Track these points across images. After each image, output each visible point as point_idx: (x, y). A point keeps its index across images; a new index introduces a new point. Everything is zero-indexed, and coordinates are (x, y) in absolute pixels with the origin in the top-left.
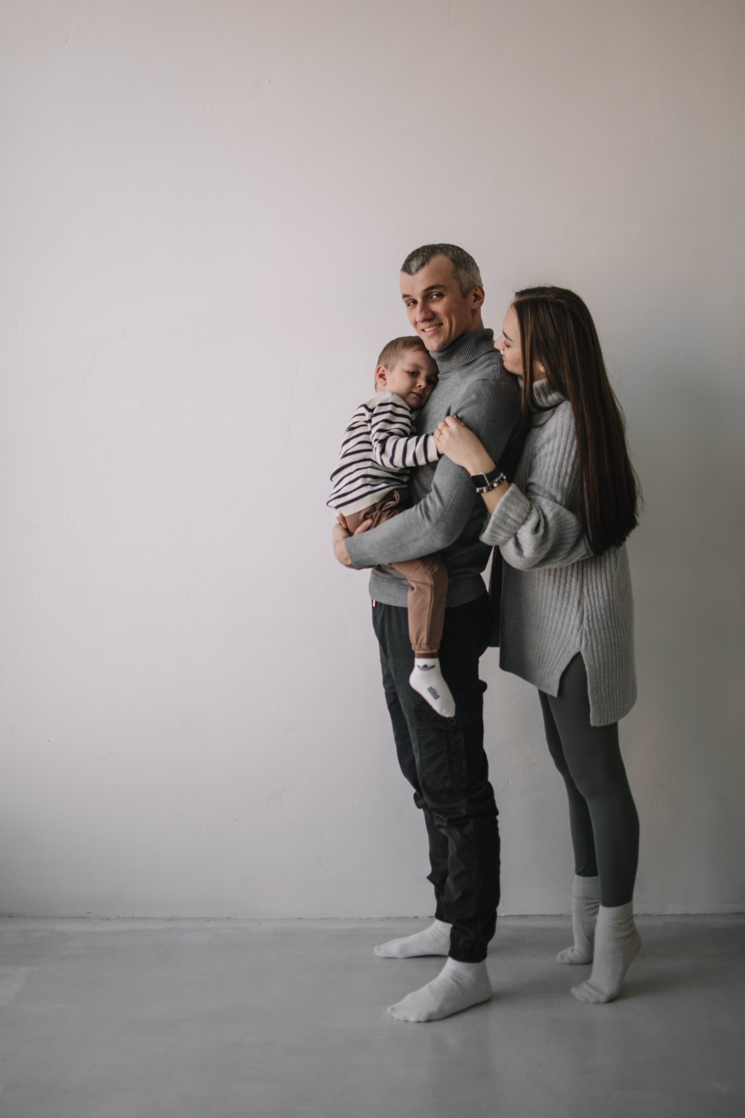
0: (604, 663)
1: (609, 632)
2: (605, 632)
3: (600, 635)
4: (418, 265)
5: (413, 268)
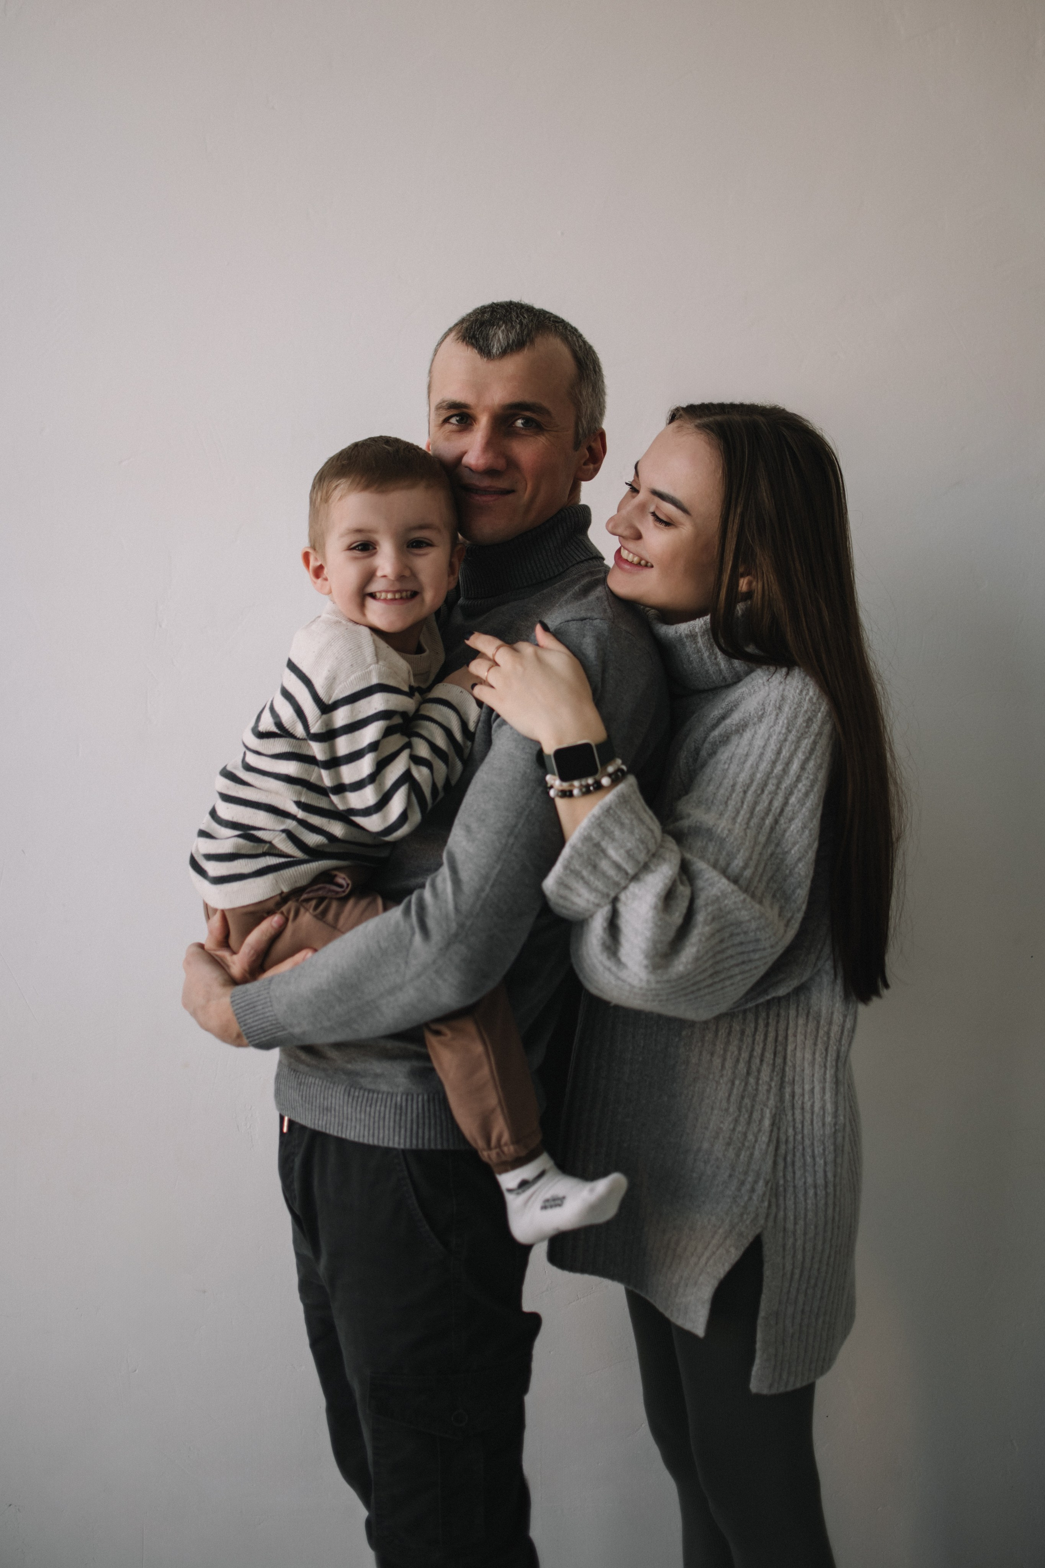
0: (803, 1262)
1: (827, 1194)
2: (816, 1194)
3: (806, 1200)
4: (506, 344)
5: (493, 345)
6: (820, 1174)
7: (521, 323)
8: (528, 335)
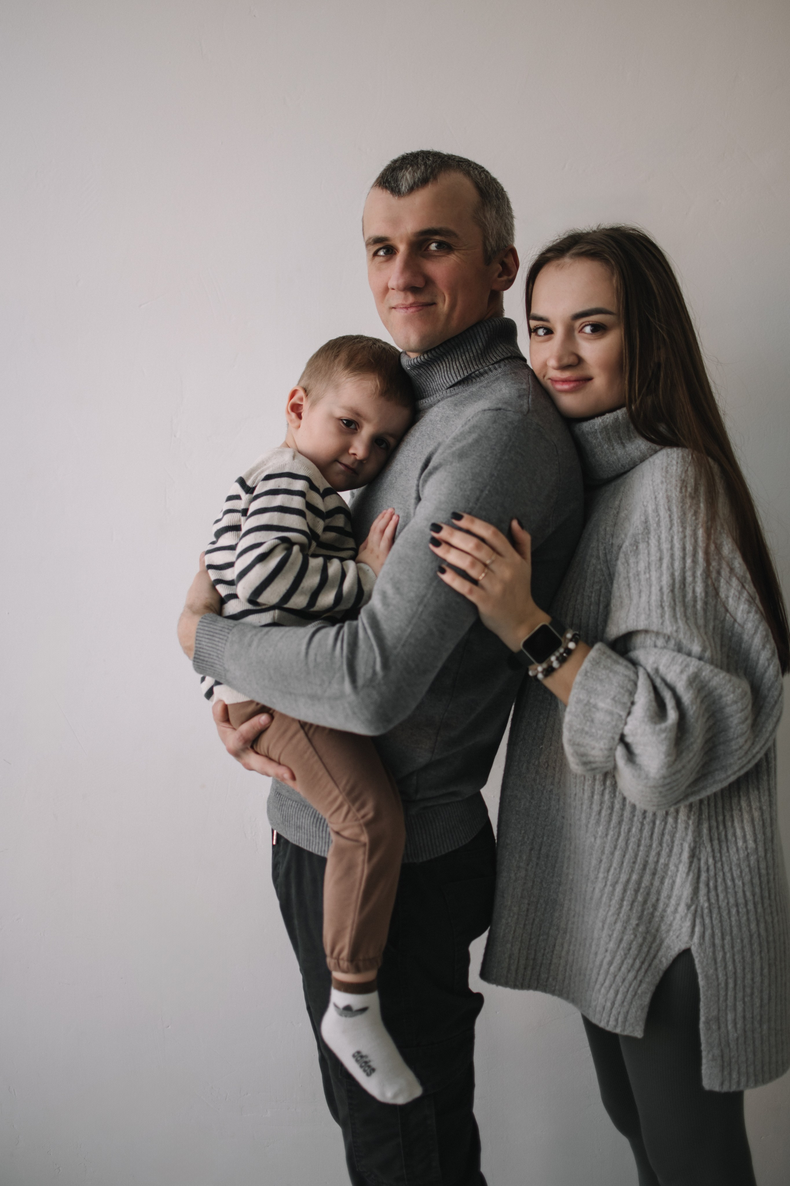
0: (735, 973)
1: (748, 912)
2: (738, 912)
3: (730, 918)
4: (413, 182)
5: (402, 185)
6: (740, 894)
7: (425, 164)
8: (432, 173)
